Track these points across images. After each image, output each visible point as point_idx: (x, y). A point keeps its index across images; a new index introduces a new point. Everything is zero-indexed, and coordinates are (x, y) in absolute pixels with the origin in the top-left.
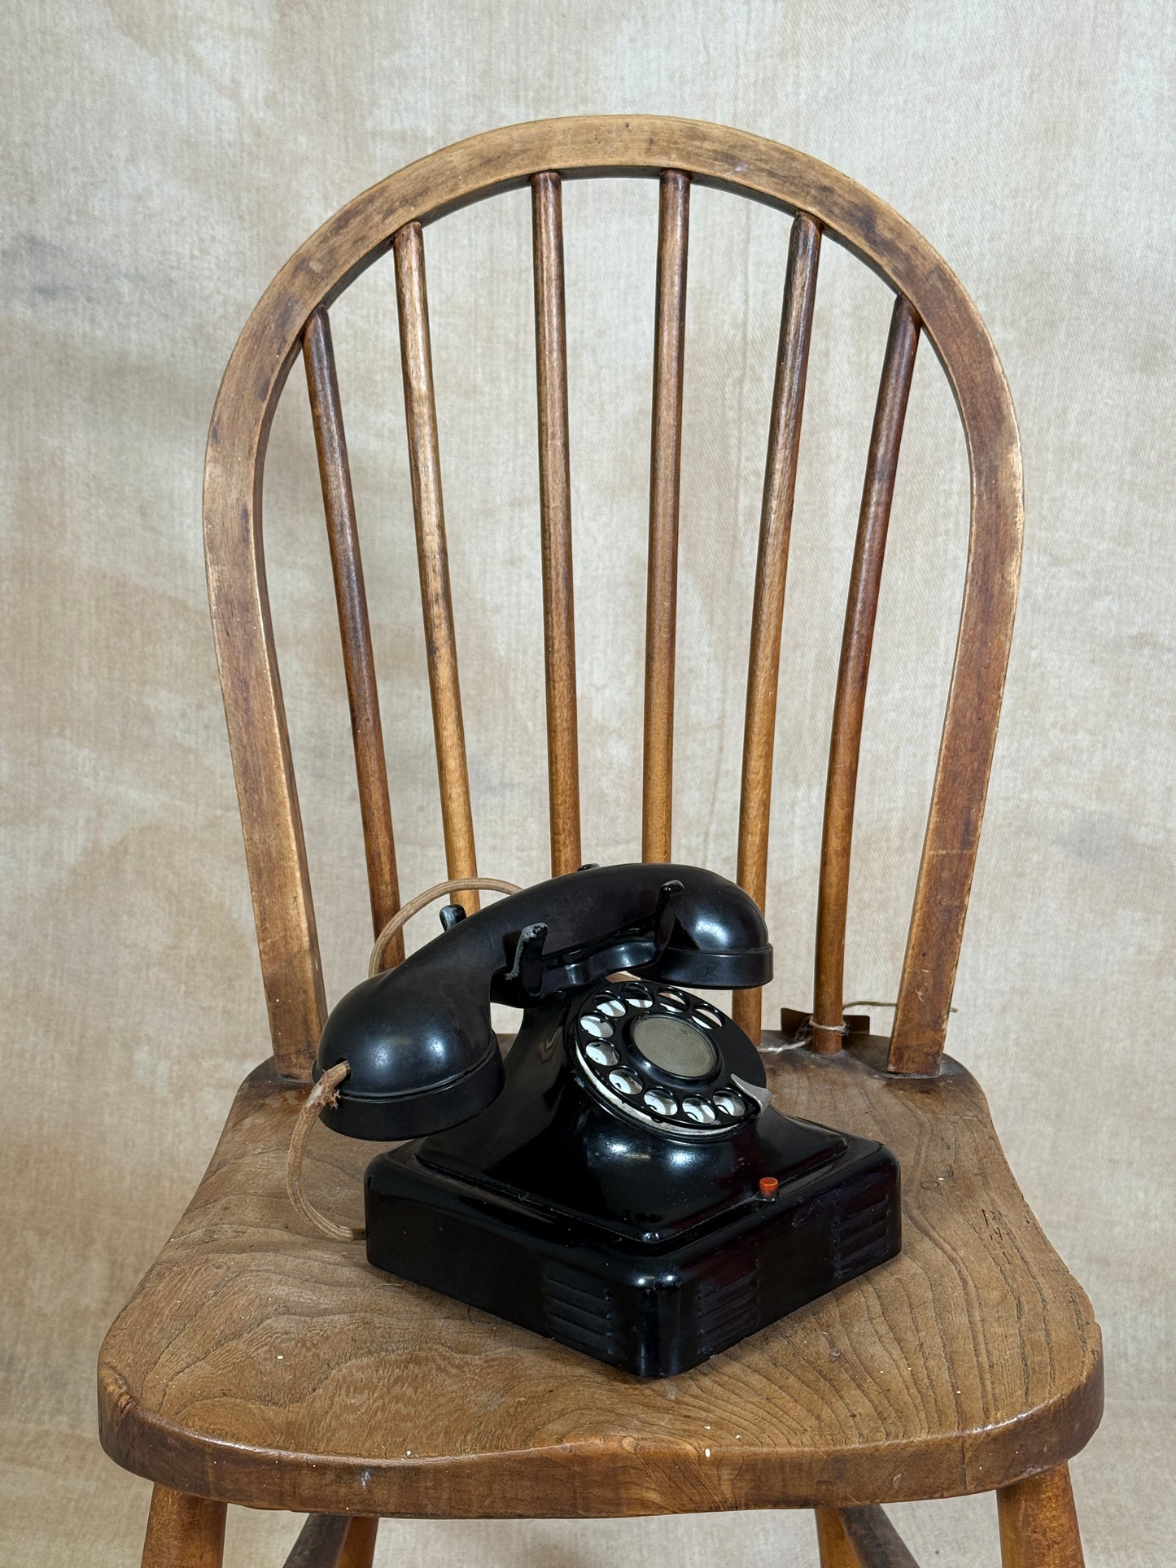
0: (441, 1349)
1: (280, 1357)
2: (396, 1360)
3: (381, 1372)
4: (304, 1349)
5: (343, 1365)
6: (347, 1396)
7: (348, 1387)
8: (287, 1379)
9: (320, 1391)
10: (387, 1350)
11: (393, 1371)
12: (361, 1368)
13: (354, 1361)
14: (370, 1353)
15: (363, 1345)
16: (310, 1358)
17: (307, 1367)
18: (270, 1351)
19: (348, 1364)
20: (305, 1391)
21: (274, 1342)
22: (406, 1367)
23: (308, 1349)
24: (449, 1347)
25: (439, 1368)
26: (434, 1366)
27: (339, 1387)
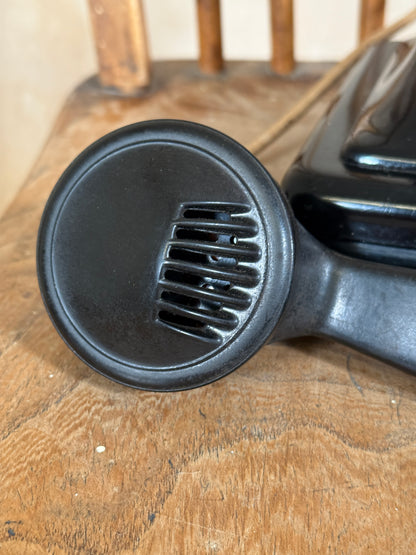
0: (329, 437)
1: (101, 449)
2: (267, 456)
3: (248, 479)
4: (135, 433)
5: (192, 464)
6: (204, 532)
7: (203, 512)
8: (111, 493)
9: (161, 521)
10: (250, 435)
11: (265, 477)
12: (218, 471)
13: (206, 456)
14: (228, 440)
15: (217, 425)
16: (143, 450)
17: (140, 469)
18: (85, 436)
19: (200, 460)
20: (139, 521)
21: (92, 420)
22: (284, 470)
23: (141, 433)
24: (338, 434)
25: (333, 475)
26: (324, 471)
27: (188, 512)
